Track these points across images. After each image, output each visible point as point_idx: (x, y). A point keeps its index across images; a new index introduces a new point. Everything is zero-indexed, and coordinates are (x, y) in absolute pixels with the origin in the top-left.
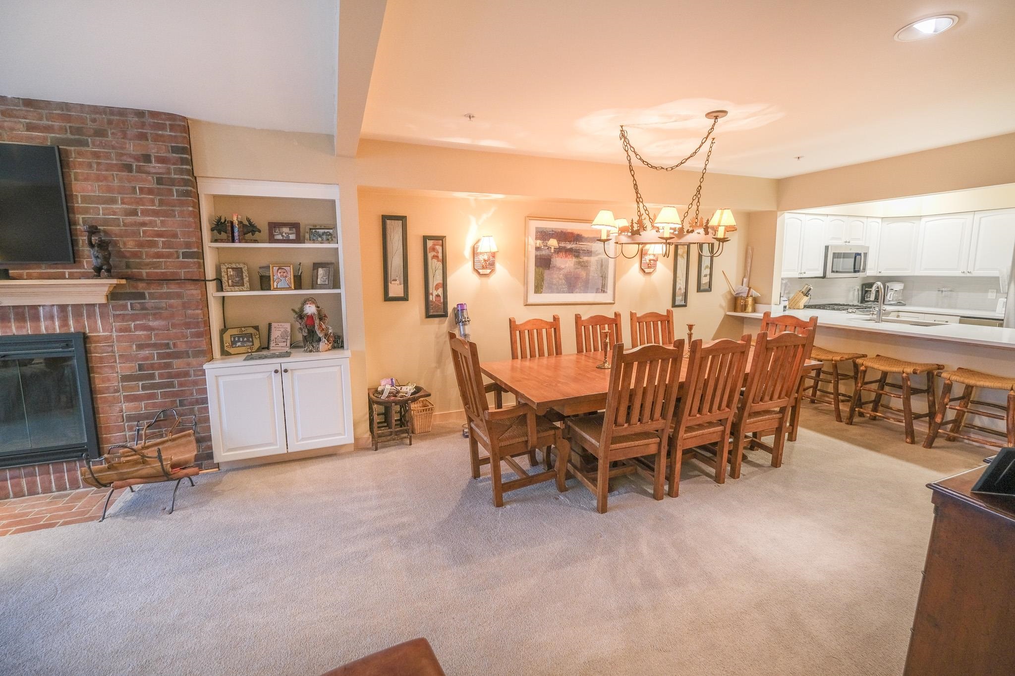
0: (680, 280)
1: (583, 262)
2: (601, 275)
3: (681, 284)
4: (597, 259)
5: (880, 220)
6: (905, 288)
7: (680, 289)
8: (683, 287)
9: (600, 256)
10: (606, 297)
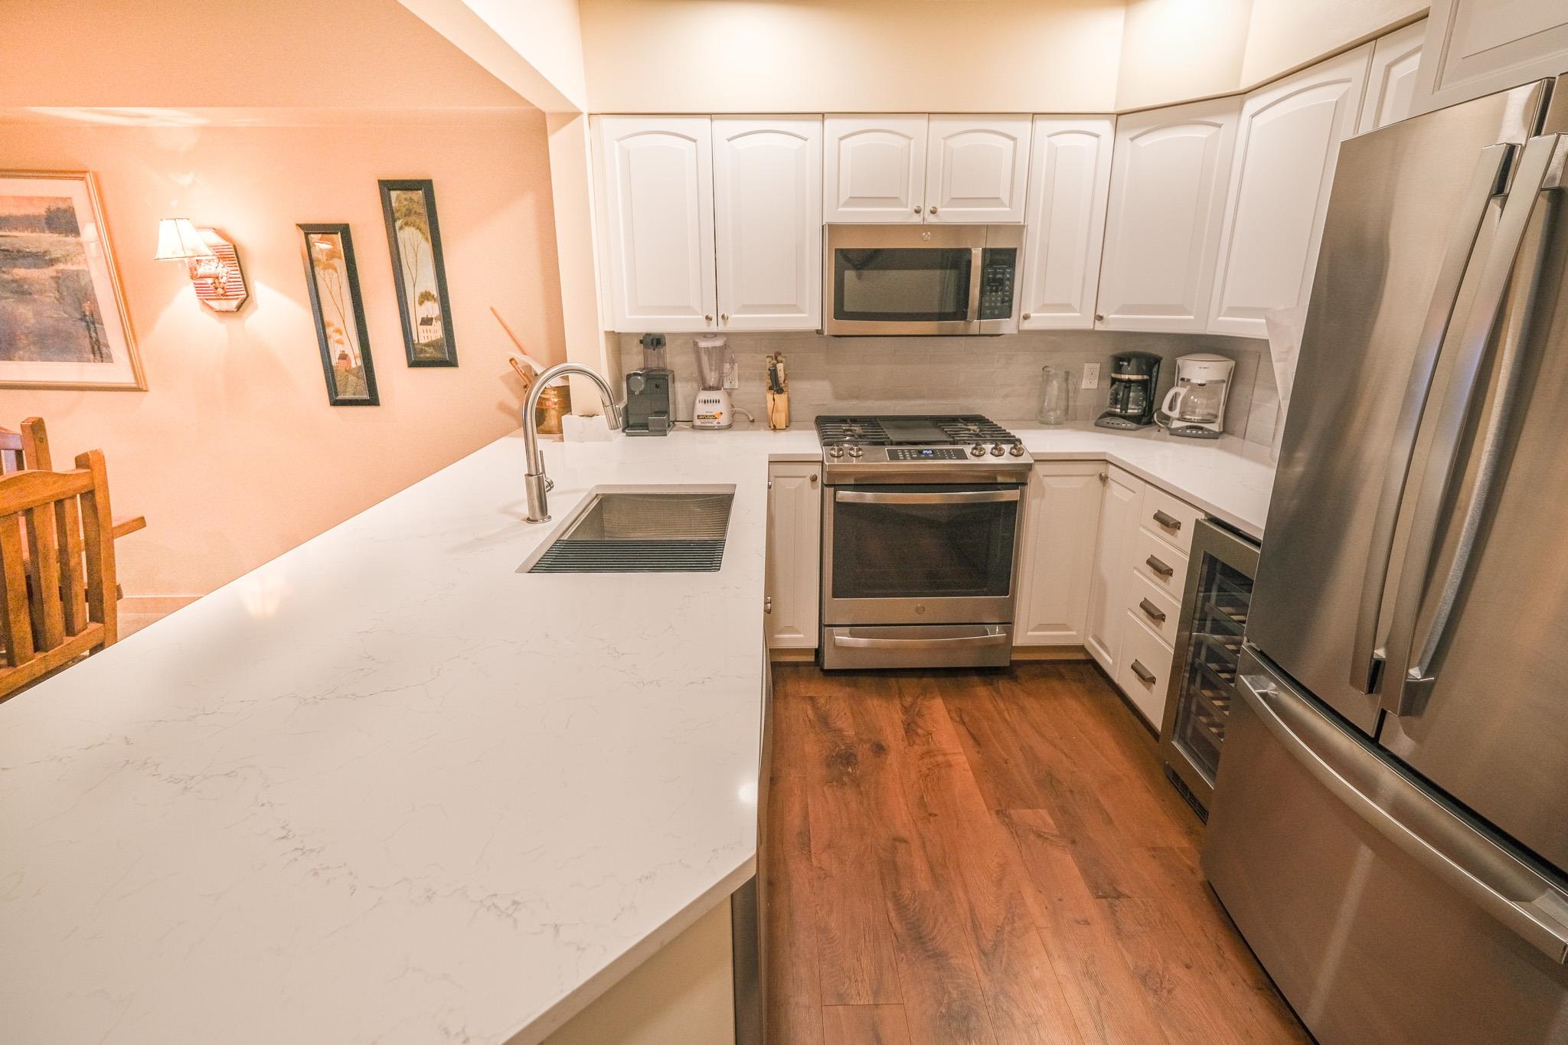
0: (339, 331)
1: (14, 281)
2: (78, 316)
3: (344, 344)
4: (55, 274)
5: (1105, 127)
6: (1234, 378)
7: (343, 357)
8: (353, 349)
9: (61, 266)
10: (118, 371)
